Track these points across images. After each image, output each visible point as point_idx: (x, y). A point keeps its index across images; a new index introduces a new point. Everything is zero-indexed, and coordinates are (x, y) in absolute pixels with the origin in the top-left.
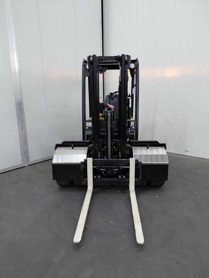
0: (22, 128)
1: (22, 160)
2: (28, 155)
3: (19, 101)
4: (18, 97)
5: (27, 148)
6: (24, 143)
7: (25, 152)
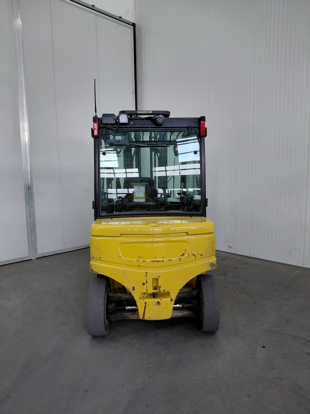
0: (30, 214)
1: (29, 251)
2: (35, 246)
3: (28, 184)
4: (28, 180)
5: (35, 238)
6: (31, 231)
7: (33, 242)
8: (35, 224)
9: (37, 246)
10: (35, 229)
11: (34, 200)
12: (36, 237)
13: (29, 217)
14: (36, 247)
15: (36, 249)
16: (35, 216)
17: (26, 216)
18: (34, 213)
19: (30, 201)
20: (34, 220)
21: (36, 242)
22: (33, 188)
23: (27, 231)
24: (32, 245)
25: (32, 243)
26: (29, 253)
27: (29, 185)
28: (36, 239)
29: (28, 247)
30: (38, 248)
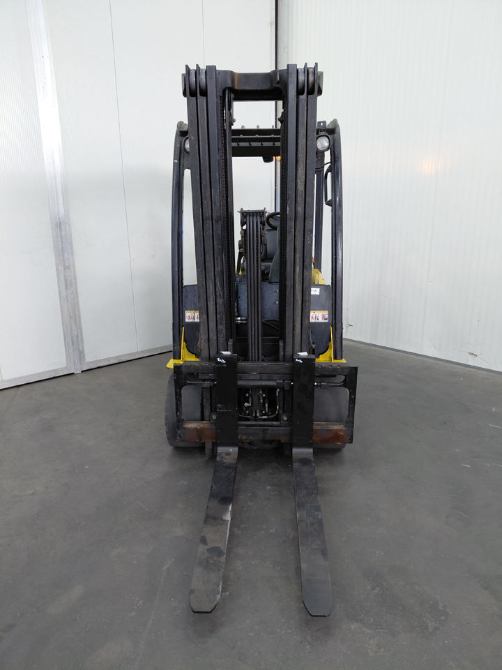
0: (66, 281)
1: (67, 356)
2: (80, 347)
3: (59, 218)
4: (59, 209)
5: (79, 330)
6: (71, 317)
7: (75, 339)
8: (78, 303)
9: (83, 346)
10: (79, 311)
11: (73, 254)
12: (81, 329)
13: (64, 287)
14: (81, 350)
15: (81, 354)
16: (76, 285)
17: (59, 286)
18: (76, 279)
19: (65, 255)
20: (76, 294)
21: (82, 340)
22: (70, 225)
23: (62, 317)
24: (73, 344)
25: (72, 341)
26: (67, 361)
27: (61, 220)
28: (81, 333)
29: (64, 349)
30: (86, 350)
